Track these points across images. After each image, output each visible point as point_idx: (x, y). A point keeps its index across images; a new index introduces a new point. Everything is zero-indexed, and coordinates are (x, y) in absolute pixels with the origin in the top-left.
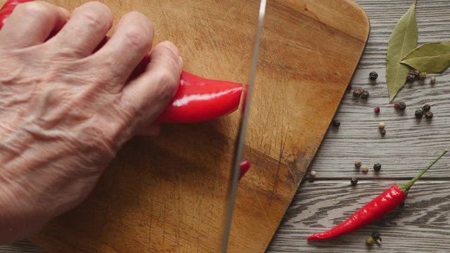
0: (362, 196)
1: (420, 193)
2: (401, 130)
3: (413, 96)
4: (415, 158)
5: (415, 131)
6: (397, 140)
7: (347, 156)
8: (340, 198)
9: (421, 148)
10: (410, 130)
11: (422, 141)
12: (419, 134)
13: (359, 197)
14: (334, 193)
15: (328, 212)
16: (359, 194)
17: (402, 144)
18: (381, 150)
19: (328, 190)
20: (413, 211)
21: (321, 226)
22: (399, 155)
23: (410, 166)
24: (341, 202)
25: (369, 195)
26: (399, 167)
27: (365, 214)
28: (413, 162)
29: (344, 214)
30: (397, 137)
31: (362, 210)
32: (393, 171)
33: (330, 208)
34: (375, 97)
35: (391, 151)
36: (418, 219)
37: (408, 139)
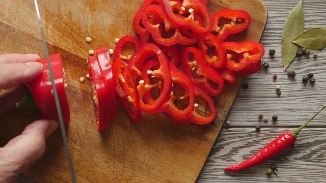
0: (264, 139)
1: (305, 137)
2: (292, 91)
3: (301, 66)
4: (302, 112)
5: (302, 92)
6: (289, 98)
7: (253, 110)
8: (248, 140)
9: (306, 104)
10: (299, 91)
11: (307, 99)
12: (305, 94)
13: (262, 139)
14: (243, 137)
15: (239, 151)
16: (262, 138)
17: (292, 102)
18: (277, 106)
19: (239, 135)
20: (301, 150)
21: (234, 161)
22: (290, 110)
23: (299, 117)
24: (249, 143)
25: (269, 138)
26: (290, 118)
27: (266, 152)
28: (301, 114)
29: (251, 152)
30: (289, 97)
31: (264, 149)
32: (286, 121)
33: (241, 148)
34: (273, 67)
35: (285, 106)
36: (304, 156)
37: (297, 97)
